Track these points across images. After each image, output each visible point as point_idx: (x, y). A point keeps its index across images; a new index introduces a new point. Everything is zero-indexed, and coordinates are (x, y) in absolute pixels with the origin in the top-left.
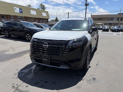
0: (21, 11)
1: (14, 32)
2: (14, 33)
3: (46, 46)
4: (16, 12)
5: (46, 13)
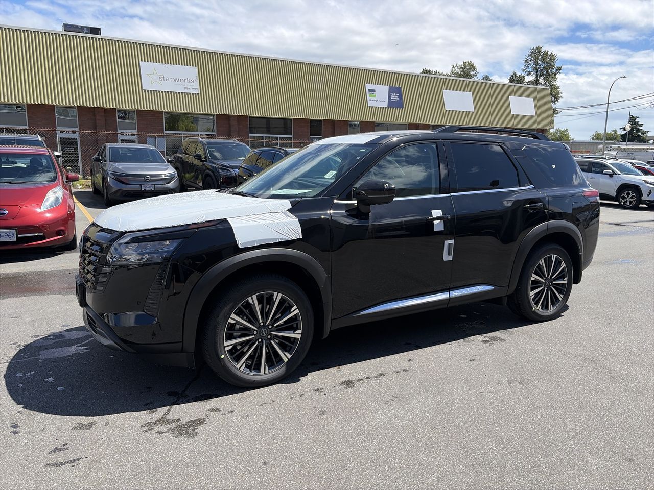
0: (395, 98)
5: (533, 99)
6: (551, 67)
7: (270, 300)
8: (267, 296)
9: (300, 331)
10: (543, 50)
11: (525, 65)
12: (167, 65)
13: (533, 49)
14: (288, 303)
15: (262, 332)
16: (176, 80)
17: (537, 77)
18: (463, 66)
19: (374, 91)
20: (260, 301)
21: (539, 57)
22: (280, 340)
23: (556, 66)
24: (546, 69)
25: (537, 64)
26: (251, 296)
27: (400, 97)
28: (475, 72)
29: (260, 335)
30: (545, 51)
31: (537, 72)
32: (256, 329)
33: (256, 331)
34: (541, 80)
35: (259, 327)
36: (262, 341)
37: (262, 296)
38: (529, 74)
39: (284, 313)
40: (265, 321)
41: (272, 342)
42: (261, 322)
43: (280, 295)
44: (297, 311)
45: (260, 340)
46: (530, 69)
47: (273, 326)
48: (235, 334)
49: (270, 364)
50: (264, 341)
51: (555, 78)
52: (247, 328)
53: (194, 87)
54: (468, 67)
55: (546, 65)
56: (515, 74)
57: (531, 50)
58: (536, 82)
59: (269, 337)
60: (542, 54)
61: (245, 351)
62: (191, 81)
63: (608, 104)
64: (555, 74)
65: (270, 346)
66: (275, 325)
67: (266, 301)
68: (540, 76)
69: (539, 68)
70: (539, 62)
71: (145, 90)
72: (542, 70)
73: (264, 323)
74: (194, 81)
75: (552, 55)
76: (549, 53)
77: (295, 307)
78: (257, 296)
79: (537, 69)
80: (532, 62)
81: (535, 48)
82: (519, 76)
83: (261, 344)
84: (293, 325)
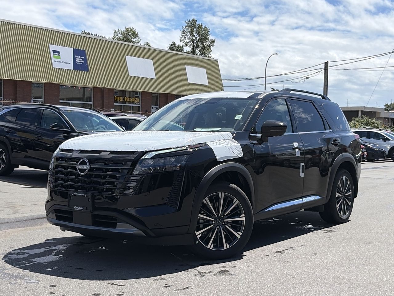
0: (80, 60)
1: (30, 153)
2: (29, 155)
3: (83, 167)
4: (55, 65)
5: (205, 69)
6: (206, 39)
7: (217, 199)
8: (215, 196)
9: (243, 215)
10: (197, 23)
11: (183, 36)
13: (189, 21)
14: (230, 198)
15: (218, 221)
17: (194, 48)
18: (125, 32)
19: (58, 52)
20: (211, 200)
21: (194, 30)
22: (231, 224)
23: (210, 38)
24: (201, 41)
25: (193, 36)
26: (205, 199)
27: (85, 60)
28: (137, 39)
29: (218, 224)
30: (199, 25)
31: (193, 44)
32: (214, 220)
33: (214, 221)
34: (197, 51)
35: (215, 218)
36: (220, 227)
37: (212, 197)
38: (186, 45)
39: (229, 205)
40: (218, 214)
41: (226, 226)
42: (215, 214)
43: (223, 194)
44: (238, 202)
45: (218, 227)
46: (187, 40)
47: (224, 216)
48: (201, 226)
49: (229, 242)
50: (221, 227)
51: (209, 51)
52: (208, 221)
54: (130, 34)
55: (201, 37)
56: (174, 44)
57: (187, 22)
58: (193, 52)
59: (224, 223)
60: (197, 26)
61: (210, 236)
63: (266, 77)
64: (210, 46)
65: (226, 230)
66: (225, 215)
67: (215, 200)
68: (196, 48)
69: (195, 40)
70: (194, 34)
72: (197, 42)
73: (218, 215)
75: (205, 29)
76: (203, 27)
77: (236, 199)
78: (208, 198)
79: (193, 40)
80: (188, 33)
81: (191, 21)
82: (178, 46)
83: (219, 229)
84: (237, 212)
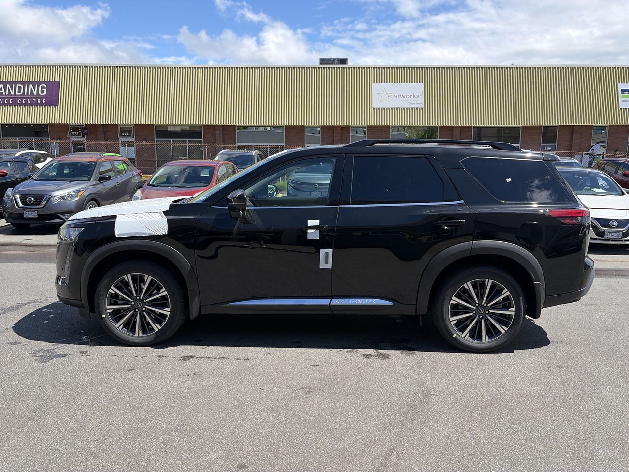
12: (396, 84)
16: (403, 97)
33: (133, 302)
53: (419, 102)
62: (416, 97)
71: (374, 108)
74: (420, 96)
